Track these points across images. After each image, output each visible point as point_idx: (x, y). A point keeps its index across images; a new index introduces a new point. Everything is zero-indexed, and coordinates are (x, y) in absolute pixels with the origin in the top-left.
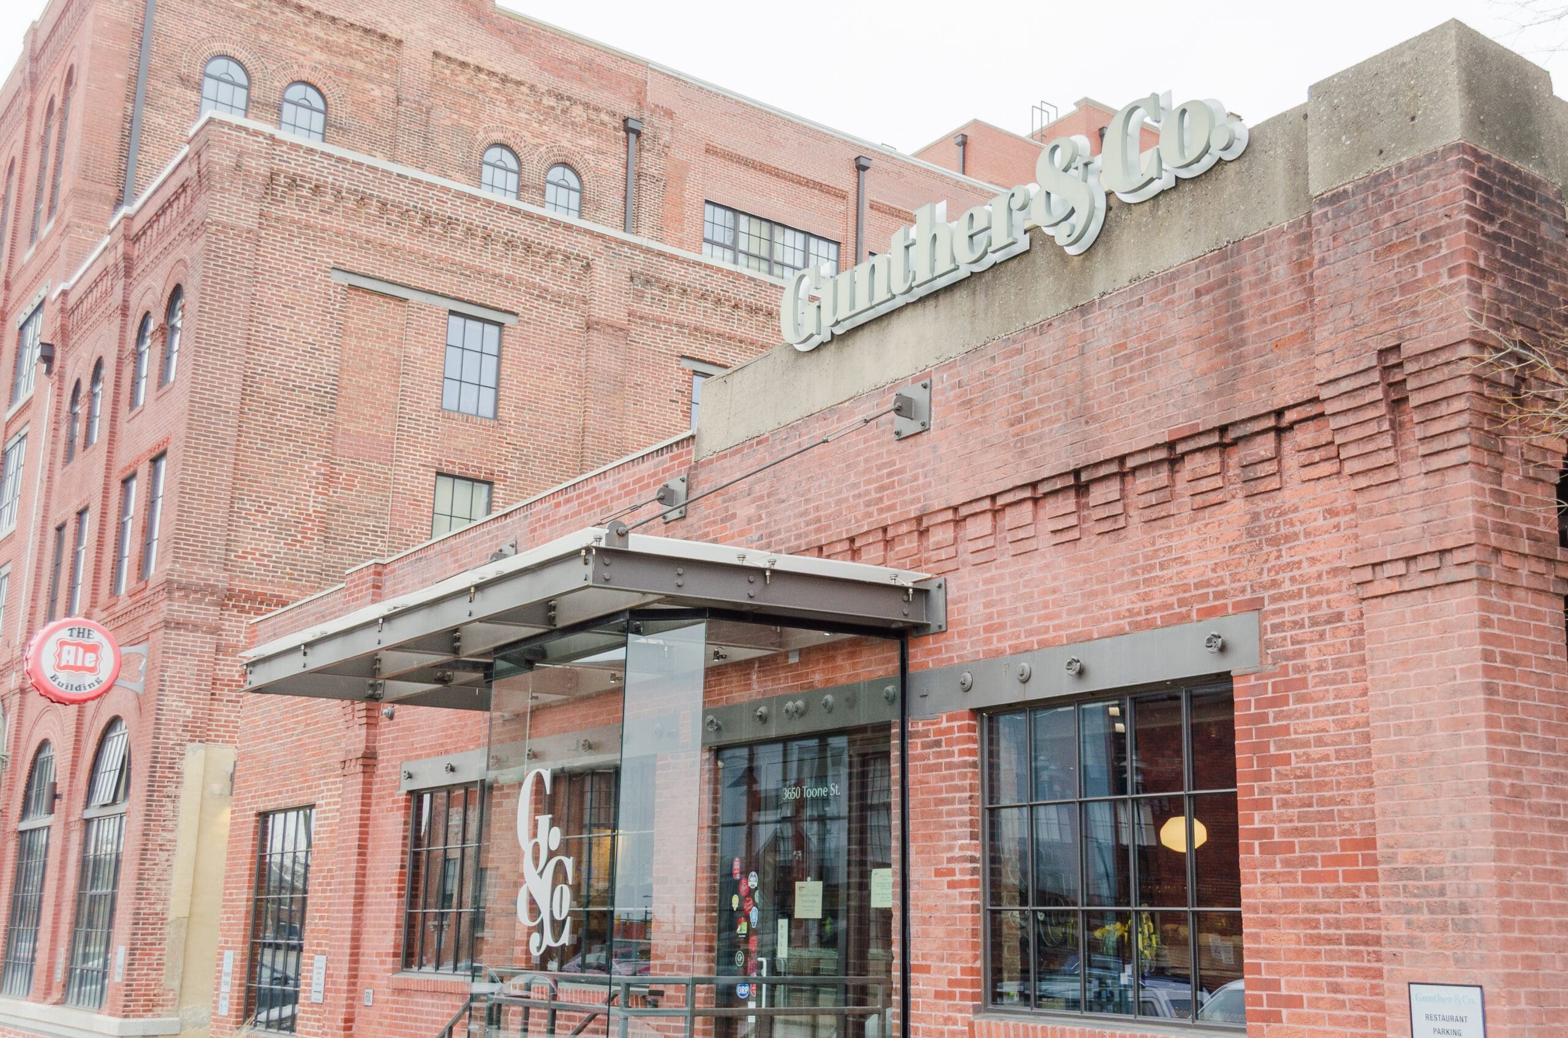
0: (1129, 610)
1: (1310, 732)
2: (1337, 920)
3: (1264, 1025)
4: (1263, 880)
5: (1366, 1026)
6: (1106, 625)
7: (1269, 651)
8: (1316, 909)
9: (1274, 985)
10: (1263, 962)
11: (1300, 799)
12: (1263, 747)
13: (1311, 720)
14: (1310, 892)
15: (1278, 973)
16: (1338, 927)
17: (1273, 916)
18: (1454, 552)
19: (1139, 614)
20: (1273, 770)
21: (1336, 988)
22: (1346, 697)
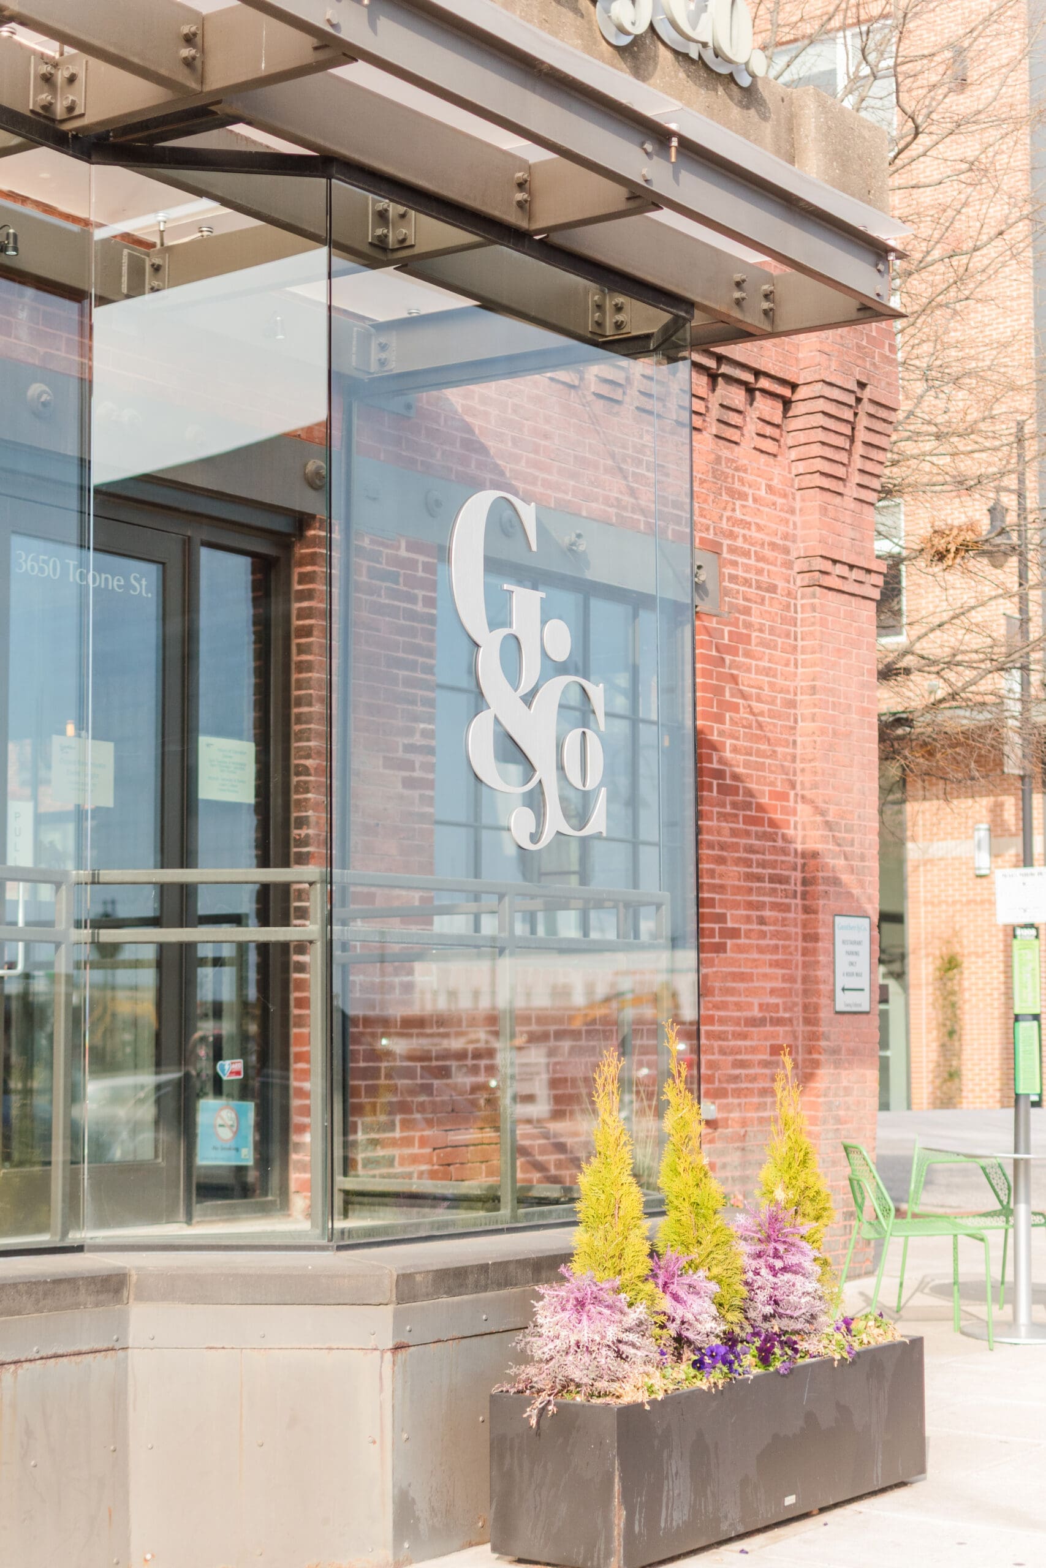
0: (617, 499)
1: (753, 687)
2: (764, 860)
3: (715, 955)
4: (718, 819)
5: (777, 953)
6: (594, 505)
7: (727, 599)
8: (750, 849)
9: (721, 918)
10: (717, 897)
11: (745, 748)
12: (718, 691)
13: (753, 676)
14: (747, 834)
15: (726, 908)
16: (764, 867)
17: (725, 854)
18: (873, 574)
19: (625, 508)
20: (727, 715)
21: (762, 921)
22: (776, 663)
